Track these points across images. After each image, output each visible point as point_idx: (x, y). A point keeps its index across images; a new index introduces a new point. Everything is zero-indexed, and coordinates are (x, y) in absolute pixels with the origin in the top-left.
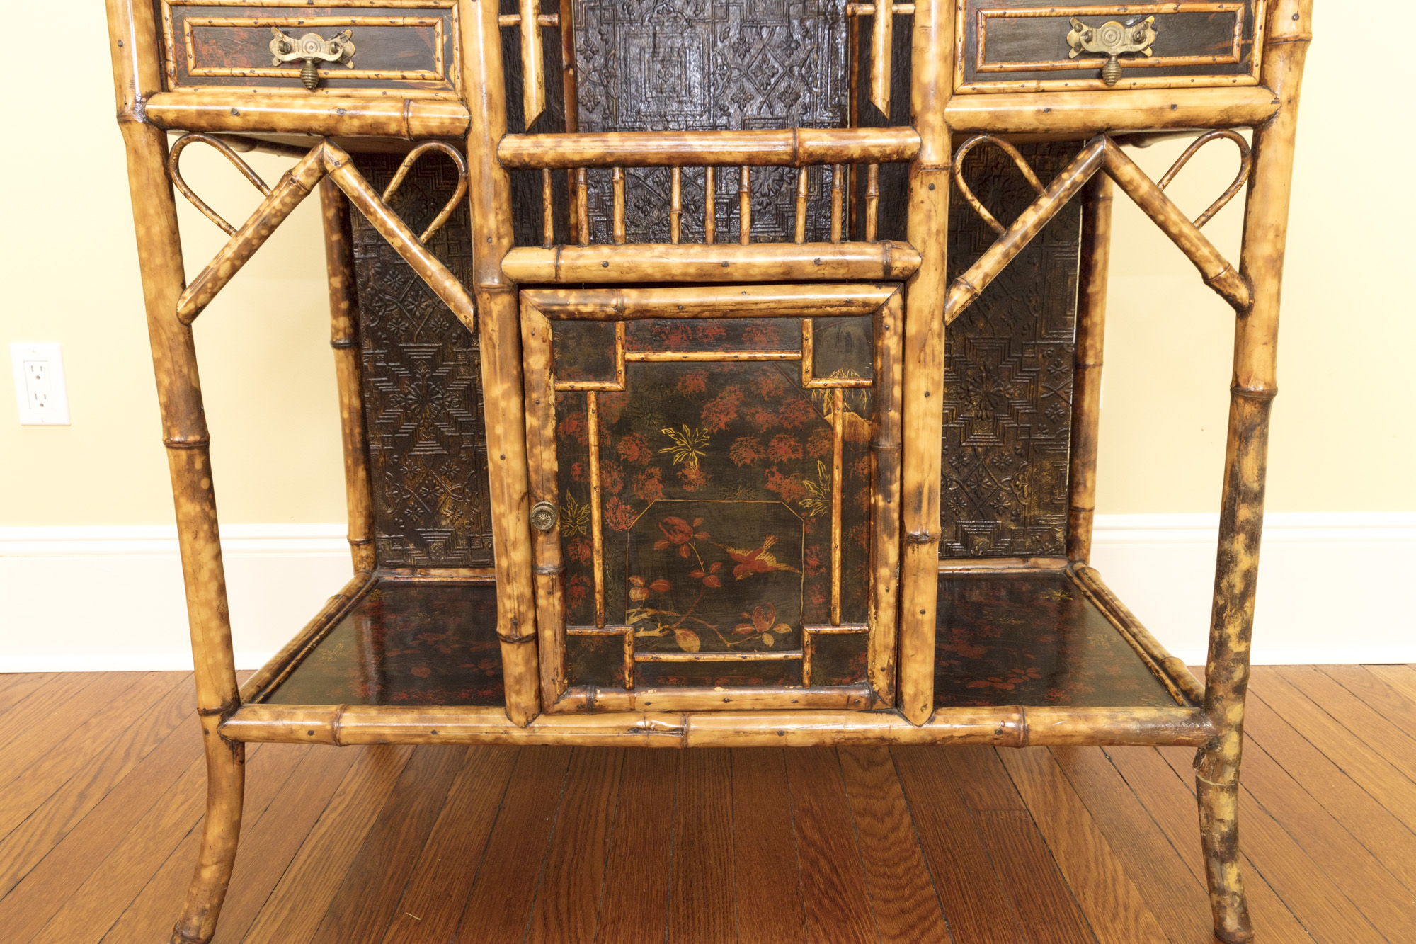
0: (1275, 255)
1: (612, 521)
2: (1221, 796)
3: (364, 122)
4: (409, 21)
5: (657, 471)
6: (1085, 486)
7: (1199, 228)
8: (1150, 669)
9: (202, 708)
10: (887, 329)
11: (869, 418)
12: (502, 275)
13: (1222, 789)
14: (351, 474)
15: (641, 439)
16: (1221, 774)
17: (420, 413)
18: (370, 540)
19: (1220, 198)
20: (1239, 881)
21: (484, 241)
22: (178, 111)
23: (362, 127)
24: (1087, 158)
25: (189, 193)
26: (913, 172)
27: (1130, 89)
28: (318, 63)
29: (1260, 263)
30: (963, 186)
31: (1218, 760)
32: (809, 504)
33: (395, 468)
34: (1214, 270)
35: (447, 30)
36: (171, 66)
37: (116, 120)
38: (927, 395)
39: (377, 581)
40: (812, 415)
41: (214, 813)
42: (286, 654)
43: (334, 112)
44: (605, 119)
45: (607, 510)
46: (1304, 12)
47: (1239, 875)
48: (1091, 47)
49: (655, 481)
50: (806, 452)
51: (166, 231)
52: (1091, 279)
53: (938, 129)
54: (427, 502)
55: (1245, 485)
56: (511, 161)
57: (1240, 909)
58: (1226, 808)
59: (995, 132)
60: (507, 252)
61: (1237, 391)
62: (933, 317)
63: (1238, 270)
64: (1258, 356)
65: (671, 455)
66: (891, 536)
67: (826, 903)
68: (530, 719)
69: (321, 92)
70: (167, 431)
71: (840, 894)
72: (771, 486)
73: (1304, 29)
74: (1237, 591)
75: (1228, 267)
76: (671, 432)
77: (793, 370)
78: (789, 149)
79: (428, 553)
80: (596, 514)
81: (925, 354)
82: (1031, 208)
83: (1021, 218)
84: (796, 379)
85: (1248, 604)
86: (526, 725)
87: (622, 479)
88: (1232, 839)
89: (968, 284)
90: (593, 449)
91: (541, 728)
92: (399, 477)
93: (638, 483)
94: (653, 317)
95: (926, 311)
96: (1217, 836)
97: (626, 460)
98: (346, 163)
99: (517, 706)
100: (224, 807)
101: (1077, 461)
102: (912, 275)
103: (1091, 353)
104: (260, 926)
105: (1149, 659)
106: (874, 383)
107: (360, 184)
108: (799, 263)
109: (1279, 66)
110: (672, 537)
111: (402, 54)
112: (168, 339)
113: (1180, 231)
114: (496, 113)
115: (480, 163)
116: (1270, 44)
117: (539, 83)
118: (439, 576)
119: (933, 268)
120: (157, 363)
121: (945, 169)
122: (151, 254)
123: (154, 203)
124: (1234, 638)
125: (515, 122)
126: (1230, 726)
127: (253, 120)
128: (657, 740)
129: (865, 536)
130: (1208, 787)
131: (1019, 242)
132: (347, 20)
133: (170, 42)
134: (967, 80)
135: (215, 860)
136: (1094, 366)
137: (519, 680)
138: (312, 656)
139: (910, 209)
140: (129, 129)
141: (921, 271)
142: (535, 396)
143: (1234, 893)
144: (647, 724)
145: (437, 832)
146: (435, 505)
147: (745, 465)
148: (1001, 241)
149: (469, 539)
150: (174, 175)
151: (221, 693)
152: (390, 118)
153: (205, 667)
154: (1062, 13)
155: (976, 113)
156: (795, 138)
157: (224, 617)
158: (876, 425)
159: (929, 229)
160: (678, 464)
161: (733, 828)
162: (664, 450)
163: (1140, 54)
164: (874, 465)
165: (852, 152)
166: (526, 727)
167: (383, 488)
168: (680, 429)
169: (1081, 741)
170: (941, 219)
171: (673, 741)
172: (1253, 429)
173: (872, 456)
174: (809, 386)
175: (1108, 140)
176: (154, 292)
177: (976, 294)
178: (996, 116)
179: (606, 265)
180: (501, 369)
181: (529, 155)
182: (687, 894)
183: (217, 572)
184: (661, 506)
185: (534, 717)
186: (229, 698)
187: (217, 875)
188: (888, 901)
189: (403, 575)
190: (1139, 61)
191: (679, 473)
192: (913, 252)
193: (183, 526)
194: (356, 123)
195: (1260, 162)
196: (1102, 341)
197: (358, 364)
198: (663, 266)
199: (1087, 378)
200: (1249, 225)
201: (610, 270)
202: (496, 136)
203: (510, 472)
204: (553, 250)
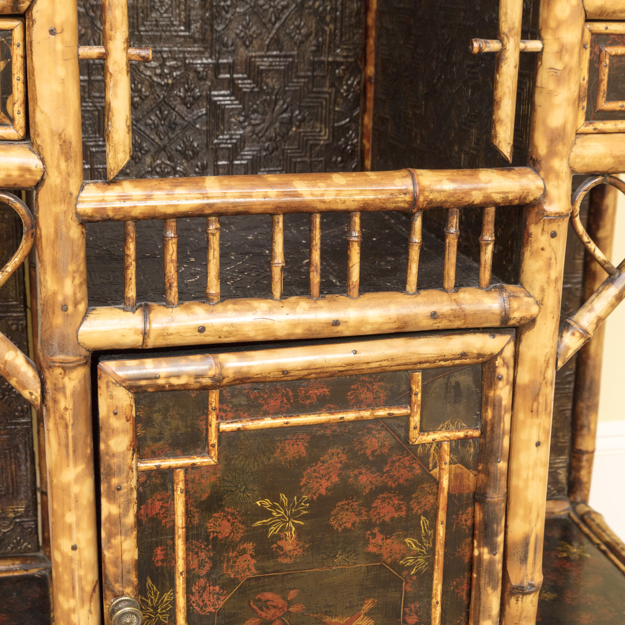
1: (198, 605)
5: (250, 546)
10: (500, 379)
11: (476, 469)
12: (79, 347)
15: (233, 514)
21: (58, 310)
26: (533, 218)
30: (581, 228)
32: (410, 561)
38: (538, 444)
40: (418, 470)
45: (193, 594)
49: (247, 557)
50: (409, 509)
56: (92, 216)
60: (84, 319)
62: (547, 367)
65: (266, 527)
66: (494, 588)
72: (372, 549)
76: (267, 503)
77: (399, 426)
78: (408, 198)
80: (181, 601)
81: (539, 403)
84: (402, 435)
87: (210, 558)
89: (582, 329)
90: (180, 532)
93: (228, 560)
94: (253, 382)
95: (541, 360)
97: (215, 538)
101: (582, 405)
102: (528, 324)
106: (483, 433)
110: (264, 614)
114: (74, 163)
115: (57, 221)
119: (550, 316)
121: (567, 215)
129: (465, 587)
134: (589, 120)
139: (527, 254)
141: (538, 319)
142: (115, 481)
147: (346, 530)
148: (614, 283)
155: (601, 157)
158: (482, 476)
159: (549, 278)
160: (273, 536)
162: (259, 523)
164: (479, 516)
165: (473, 199)
168: (277, 499)
170: (560, 265)
173: (477, 508)
174: (417, 443)
179: (202, 330)
180: (74, 451)
181: (115, 210)
184: (253, 583)
191: (275, 546)
192: (530, 300)
198: (266, 326)
201: (205, 336)
202: (73, 188)
203: (83, 564)
204: (138, 312)
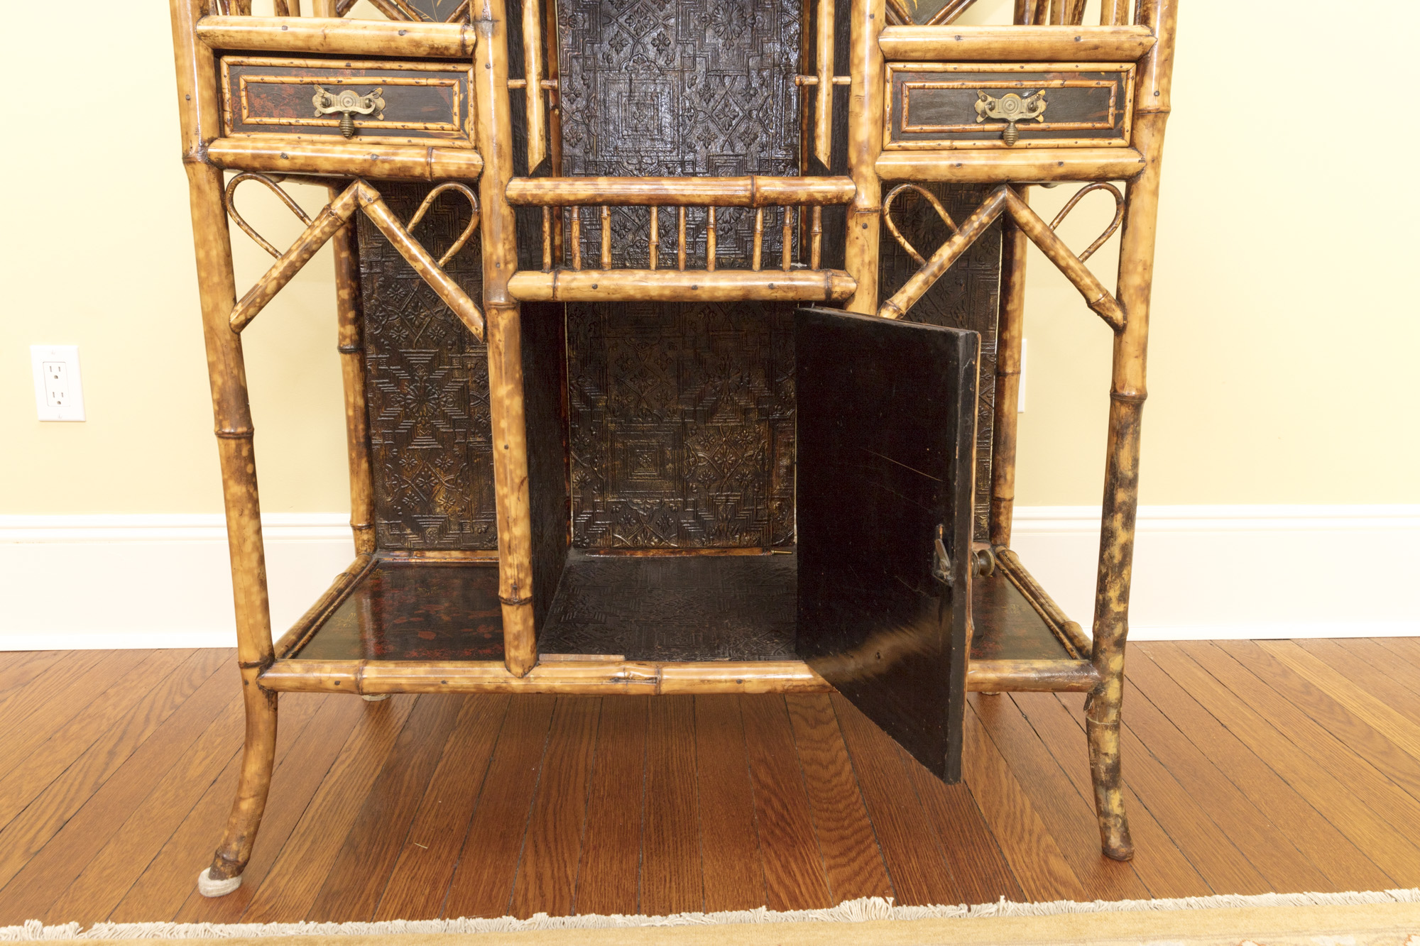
0: (1143, 285)
2: (1106, 734)
3: (393, 166)
4: (431, 81)
6: (1006, 479)
7: (1083, 261)
8: (1052, 631)
9: (243, 661)
12: (508, 294)
13: (1107, 727)
14: (355, 466)
16: (1106, 715)
17: (418, 411)
18: (371, 525)
19: (1100, 238)
20: (1121, 805)
21: (493, 266)
22: (236, 154)
23: (391, 170)
24: (992, 203)
25: (241, 223)
26: (850, 214)
27: (1026, 148)
28: (353, 115)
29: (1132, 291)
30: (891, 225)
31: (1103, 703)
33: (395, 460)
34: (1096, 296)
35: (463, 89)
36: (228, 116)
37: (181, 161)
39: (378, 562)
41: (252, 753)
42: (306, 621)
43: (368, 157)
44: (586, 153)
46: (1163, 90)
47: (1121, 801)
48: (993, 115)
51: (222, 254)
52: (1010, 298)
53: (870, 179)
54: (423, 491)
55: (1121, 473)
56: (517, 200)
57: (1123, 829)
58: (1110, 743)
59: (916, 182)
60: (512, 275)
61: (1116, 396)
63: (1115, 298)
64: (1131, 366)
67: (777, 832)
68: (526, 671)
69: (356, 140)
70: (219, 423)
71: (789, 825)
73: (1164, 104)
74: (1116, 561)
75: (1106, 294)
78: (748, 194)
79: (423, 537)
82: (947, 243)
83: (939, 252)
85: (1125, 572)
86: (523, 676)
88: (1115, 769)
89: (895, 306)
91: (535, 678)
92: (398, 468)
96: (1103, 768)
98: (377, 199)
99: (516, 659)
100: (261, 748)
101: (999, 457)
102: (849, 298)
103: (1010, 363)
104: (287, 855)
105: (1052, 623)
107: (389, 217)
108: (756, 287)
109: (1145, 134)
111: (425, 109)
112: (222, 345)
113: (1067, 264)
114: (505, 161)
115: (491, 200)
116: (1138, 114)
117: (541, 136)
118: (433, 558)
119: (866, 292)
120: (212, 366)
121: (876, 211)
122: (209, 274)
123: (212, 231)
124: (1114, 600)
125: (520, 168)
126: (1112, 674)
127: (299, 162)
128: (634, 689)
130: (1095, 726)
131: (936, 272)
132: (379, 80)
133: (227, 96)
134: (894, 139)
135: (252, 793)
136: (1013, 374)
137: (517, 637)
138: (328, 623)
139: (848, 244)
140: (193, 169)
141: (856, 294)
143: (1117, 816)
144: (626, 674)
145: (436, 780)
146: (430, 494)
148: (921, 271)
149: (461, 524)
150: (229, 207)
151: (260, 649)
152: (416, 163)
153: (247, 626)
154: (970, 86)
155: (901, 166)
156: (753, 185)
157: (263, 583)
159: (863, 261)
161: (697, 775)
163: (1034, 120)
165: (799, 196)
166: (522, 677)
167: (383, 479)
169: (990, 687)
170: (873, 252)
171: (648, 688)
172: (1127, 427)
175: (1009, 190)
176: (211, 306)
177: (901, 315)
178: (917, 169)
179: (595, 287)
180: (506, 373)
181: (532, 195)
182: (658, 826)
183: (258, 544)
185: (530, 668)
186: (266, 653)
187: (254, 807)
188: (830, 830)
189: (401, 557)
190: (1033, 126)
192: (850, 279)
193: (231, 505)
194: (387, 166)
195: (1131, 209)
196: (1020, 352)
197: (363, 367)
198: (643, 288)
199: (1007, 384)
200: (1122, 260)
201: (598, 292)
202: (504, 179)
203: (513, 460)
204: (551, 273)
